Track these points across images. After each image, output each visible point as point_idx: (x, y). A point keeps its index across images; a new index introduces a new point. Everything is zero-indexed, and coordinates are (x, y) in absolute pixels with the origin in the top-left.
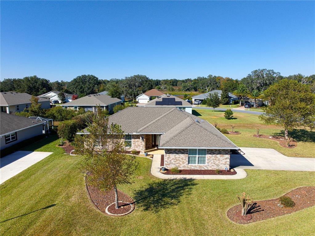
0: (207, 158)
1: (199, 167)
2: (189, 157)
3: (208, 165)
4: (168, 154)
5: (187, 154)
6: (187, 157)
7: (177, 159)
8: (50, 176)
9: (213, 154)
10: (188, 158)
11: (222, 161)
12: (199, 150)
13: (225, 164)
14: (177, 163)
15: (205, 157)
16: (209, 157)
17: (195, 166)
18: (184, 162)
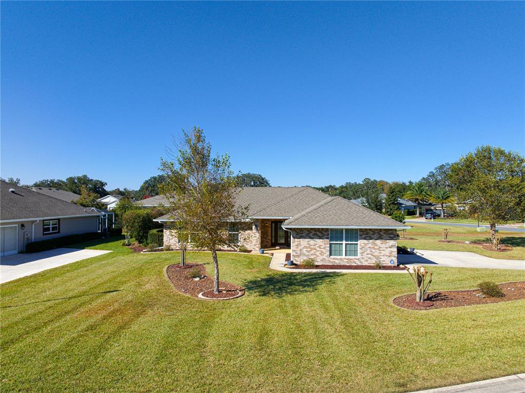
0: (360, 245)
1: (347, 261)
2: (331, 245)
3: (363, 258)
4: (298, 238)
5: (328, 238)
6: (327, 243)
7: (311, 247)
8: (111, 269)
9: (370, 239)
10: (329, 246)
11: (384, 250)
12: (346, 230)
13: (390, 256)
14: (311, 255)
15: (357, 244)
16: (364, 243)
17: (341, 259)
18: (323, 252)
